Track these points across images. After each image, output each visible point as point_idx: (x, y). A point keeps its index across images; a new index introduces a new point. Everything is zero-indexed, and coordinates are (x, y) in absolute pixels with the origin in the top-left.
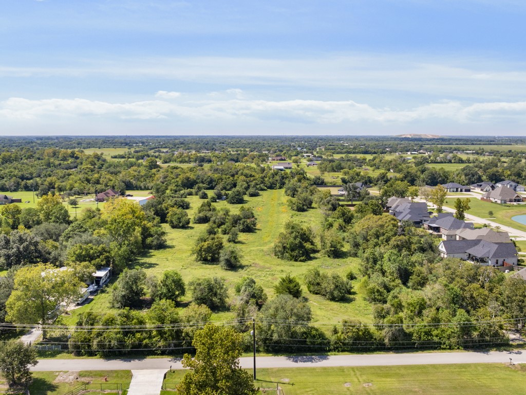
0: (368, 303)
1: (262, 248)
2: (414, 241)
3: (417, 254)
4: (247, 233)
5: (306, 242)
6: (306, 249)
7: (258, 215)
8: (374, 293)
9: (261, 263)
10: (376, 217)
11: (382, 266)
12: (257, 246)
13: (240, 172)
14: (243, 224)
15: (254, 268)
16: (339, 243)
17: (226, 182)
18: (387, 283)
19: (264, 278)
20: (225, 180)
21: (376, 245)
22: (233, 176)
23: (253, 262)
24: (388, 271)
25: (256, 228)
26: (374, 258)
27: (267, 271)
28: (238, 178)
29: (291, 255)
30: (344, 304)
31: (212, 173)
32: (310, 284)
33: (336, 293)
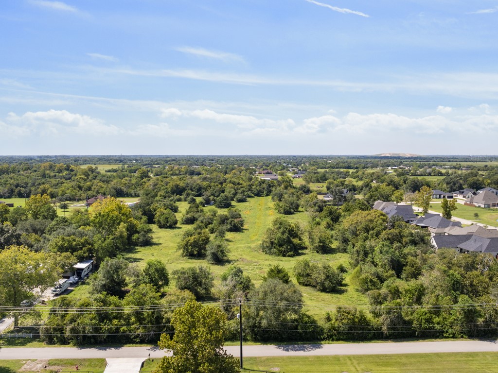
0: (361, 294)
1: (249, 245)
2: (405, 234)
3: (409, 247)
4: (234, 233)
5: (294, 238)
6: (294, 245)
7: (245, 217)
8: (367, 283)
9: (249, 258)
10: (365, 213)
11: (373, 259)
12: (245, 243)
13: (228, 181)
14: (231, 223)
15: (241, 263)
16: (328, 238)
17: (214, 189)
18: (380, 273)
19: (252, 272)
20: (214, 188)
21: (366, 239)
22: (221, 183)
23: (241, 257)
24: (380, 264)
25: (244, 228)
26: (365, 251)
27: (254, 265)
28: (226, 185)
29: (279, 250)
30: (335, 295)
31: (201, 182)
32: (299, 275)
33: (327, 284)
